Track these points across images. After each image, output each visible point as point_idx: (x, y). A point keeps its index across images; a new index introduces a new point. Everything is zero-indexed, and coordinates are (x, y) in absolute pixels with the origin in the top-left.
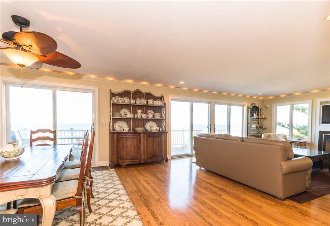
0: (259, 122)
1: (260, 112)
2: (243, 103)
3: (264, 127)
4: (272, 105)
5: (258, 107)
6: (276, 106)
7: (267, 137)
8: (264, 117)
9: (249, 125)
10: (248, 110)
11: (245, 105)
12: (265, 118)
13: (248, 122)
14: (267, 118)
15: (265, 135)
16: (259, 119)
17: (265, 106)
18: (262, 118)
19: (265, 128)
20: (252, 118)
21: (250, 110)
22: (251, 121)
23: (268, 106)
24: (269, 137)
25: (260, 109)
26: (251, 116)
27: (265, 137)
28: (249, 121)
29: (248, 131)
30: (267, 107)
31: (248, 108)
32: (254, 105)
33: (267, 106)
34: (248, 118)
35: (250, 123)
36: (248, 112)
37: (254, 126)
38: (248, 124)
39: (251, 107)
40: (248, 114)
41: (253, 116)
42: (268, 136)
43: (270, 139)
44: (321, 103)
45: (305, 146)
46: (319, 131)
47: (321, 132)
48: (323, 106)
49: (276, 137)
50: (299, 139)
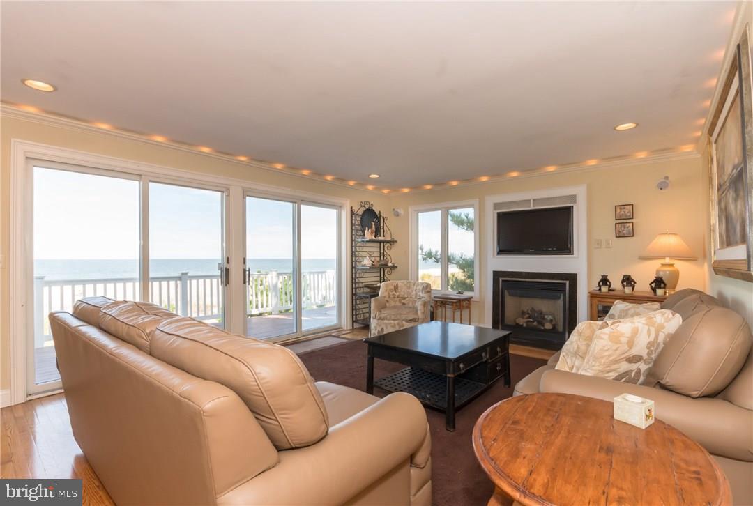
0: (382, 251)
1: (382, 225)
2: (339, 201)
3: (390, 264)
4: (408, 209)
5: (377, 213)
6: (417, 212)
7: (391, 290)
8: (391, 239)
10: (353, 219)
11: (343, 205)
12: (393, 242)
13: (353, 253)
14: (396, 242)
15: (387, 286)
16: (382, 244)
17: (394, 210)
18: (388, 242)
19: (394, 267)
20: (360, 240)
21: (358, 220)
23: (401, 212)
24: (395, 291)
25: (383, 218)
26: (358, 236)
27: (386, 291)
28: (356, 250)
30: (397, 215)
31: (352, 213)
32: (367, 207)
33: (398, 212)
34: (352, 240)
35: (358, 253)
36: (351, 224)
37: (366, 262)
38: (353, 256)
39: (360, 212)
40: (352, 230)
42: (393, 288)
43: (398, 294)
44: (496, 205)
45: (468, 307)
46: (494, 272)
47: (497, 275)
48: (499, 215)
49: (410, 291)
50: (460, 293)
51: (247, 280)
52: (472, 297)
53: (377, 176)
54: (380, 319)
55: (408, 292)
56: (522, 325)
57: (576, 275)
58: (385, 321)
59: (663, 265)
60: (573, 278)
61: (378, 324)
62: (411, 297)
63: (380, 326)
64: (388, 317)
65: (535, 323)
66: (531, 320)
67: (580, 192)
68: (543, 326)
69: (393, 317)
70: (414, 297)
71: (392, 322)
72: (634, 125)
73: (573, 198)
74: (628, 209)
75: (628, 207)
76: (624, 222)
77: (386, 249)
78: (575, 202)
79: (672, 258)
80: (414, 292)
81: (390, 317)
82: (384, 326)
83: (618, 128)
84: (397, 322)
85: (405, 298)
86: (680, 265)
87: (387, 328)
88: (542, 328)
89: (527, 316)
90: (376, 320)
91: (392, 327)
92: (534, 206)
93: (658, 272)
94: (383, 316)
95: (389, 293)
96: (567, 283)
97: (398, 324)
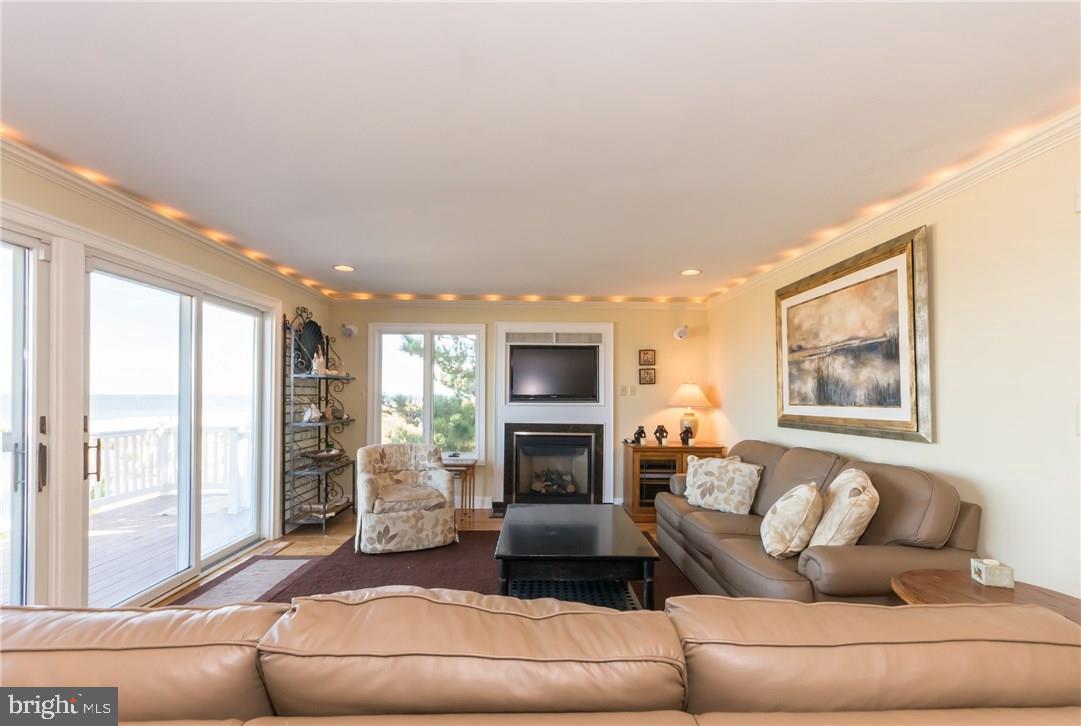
0: (323, 394)
1: (325, 348)
2: (263, 301)
3: (344, 417)
4: (367, 327)
5: (318, 326)
6: (381, 333)
7: (376, 461)
8: (344, 375)
9: (290, 409)
10: (285, 338)
11: (271, 308)
12: (347, 380)
13: (284, 396)
14: (354, 381)
15: (366, 455)
16: (324, 383)
17: (344, 326)
18: (336, 379)
19: (350, 421)
20: (304, 376)
21: (292, 336)
22: (299, 391)
23: (355, 329)
24: (382, 462)
26: (298, 370)
27: (370, 462)
28: (291, 391)
29: (288, 438)
30: (348, 334)
31: (286, 327)
32: (304, 315)
33: (350, 330)
34: (285, 376)
35: (297, 398)
36: (285, 347)
37: (311, 414)
38: (284, 404)
39: (295, 326)
40: (284, 356)
41: (309, 367)
42: (377, 456)
43: (385, 466)
44: (508, 336)
45: (473, 475)
46: (506, 425)
47: (510, 428)
48: (512, 348)
49: (405, 459)
50: (454, 456)
51: (92, 468)
52: (476, 461)
53: (350, 269)
54: (383, 511)
55: (402, 461)
56: (540, 492)
57: (602, 426)
58: (392, 514)
59: (686, 414)
60: (598, 429)
61: (379, 522)
62: (407, 470)
63: (383, 523)
64: (397, 507)
65: (555, 487)
66: (549, 483)
67: (606, 330)
68: (566, 490)
69: (405, 506)
70: (413, 468)
71: (405, 513)
72: (697, 272)
73: (599, 336)
74: (650, 356)
75: (650, 353)
76: (647, 369)
77: (331, 388)
78: (601, 342)
79: (693, 408)
80: (413, 461)
81: (401, 507)
82: (389, 523)
83: (683, 273)
84: (411, 513)
85: (399, 471)
86: (698, 415)
87: (394, 524)
88: (564, 492)
89: (544, 479)
90: (374, 517)
91: (404, 521)
92: (557, 341)
93: (682, 422)
94: (387, 506)
95: (374, 467)
96: (593, 435)
97: (414, 516)
